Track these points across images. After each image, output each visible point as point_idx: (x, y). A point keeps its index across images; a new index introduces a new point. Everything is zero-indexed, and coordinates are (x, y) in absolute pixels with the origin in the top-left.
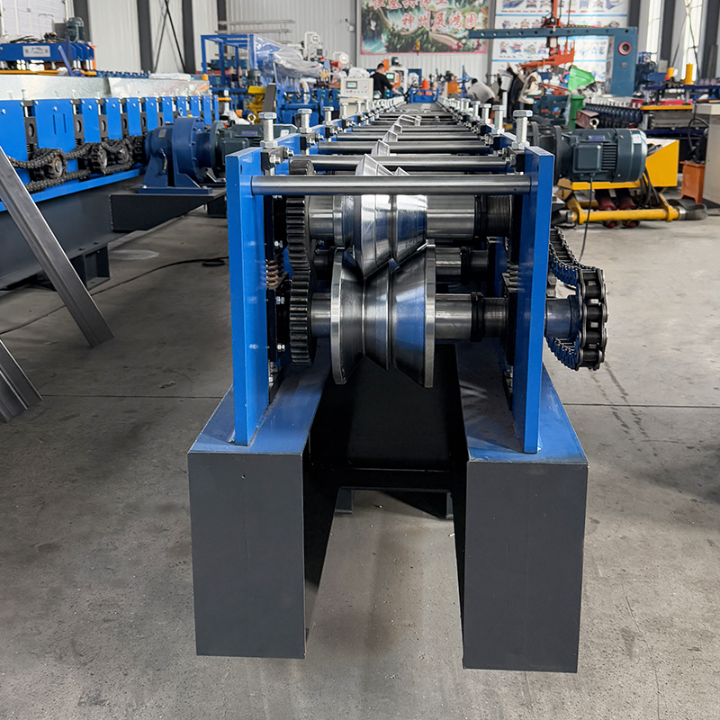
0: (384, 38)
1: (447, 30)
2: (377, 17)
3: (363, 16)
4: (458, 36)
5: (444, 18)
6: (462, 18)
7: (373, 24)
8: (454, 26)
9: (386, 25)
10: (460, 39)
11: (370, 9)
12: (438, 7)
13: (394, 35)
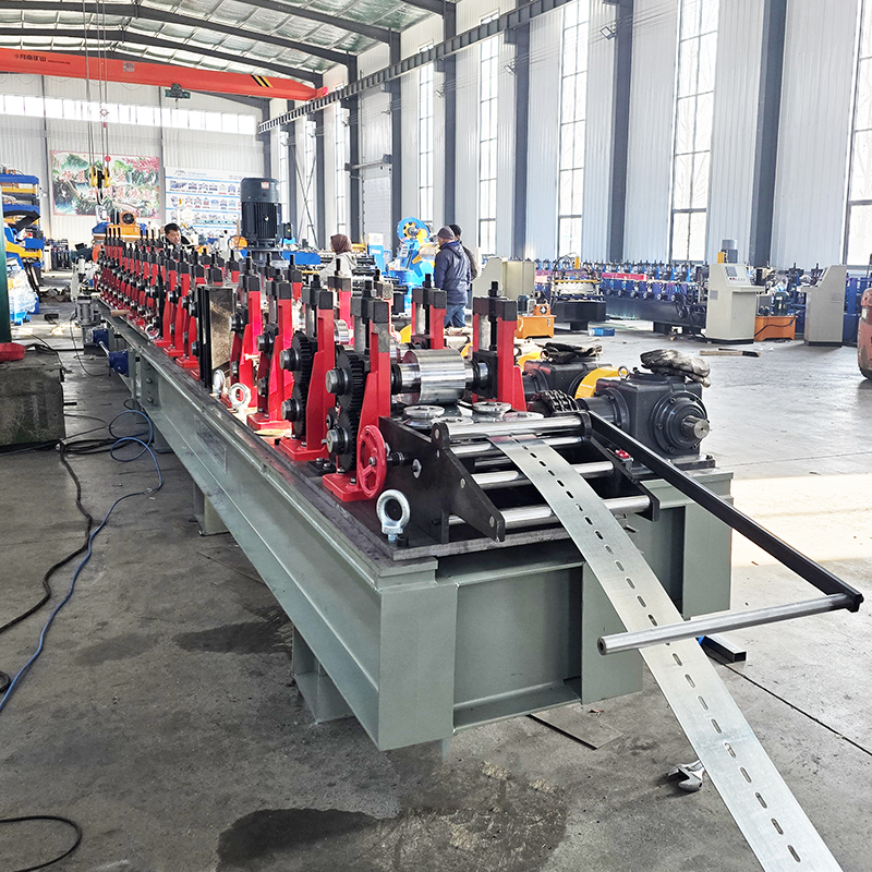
0: (74, 203)
1: (126, 200)
2: (67, 188)
3: (54, 186)
4: (136, 205)
5: (124, 192)
6: (139, 193)
7: (64, 193)
8: (132, 198)
9: (75, 194)
10: (138, 208)
11: (60, 182)
12: (118, 184)
13: (82, 201)
